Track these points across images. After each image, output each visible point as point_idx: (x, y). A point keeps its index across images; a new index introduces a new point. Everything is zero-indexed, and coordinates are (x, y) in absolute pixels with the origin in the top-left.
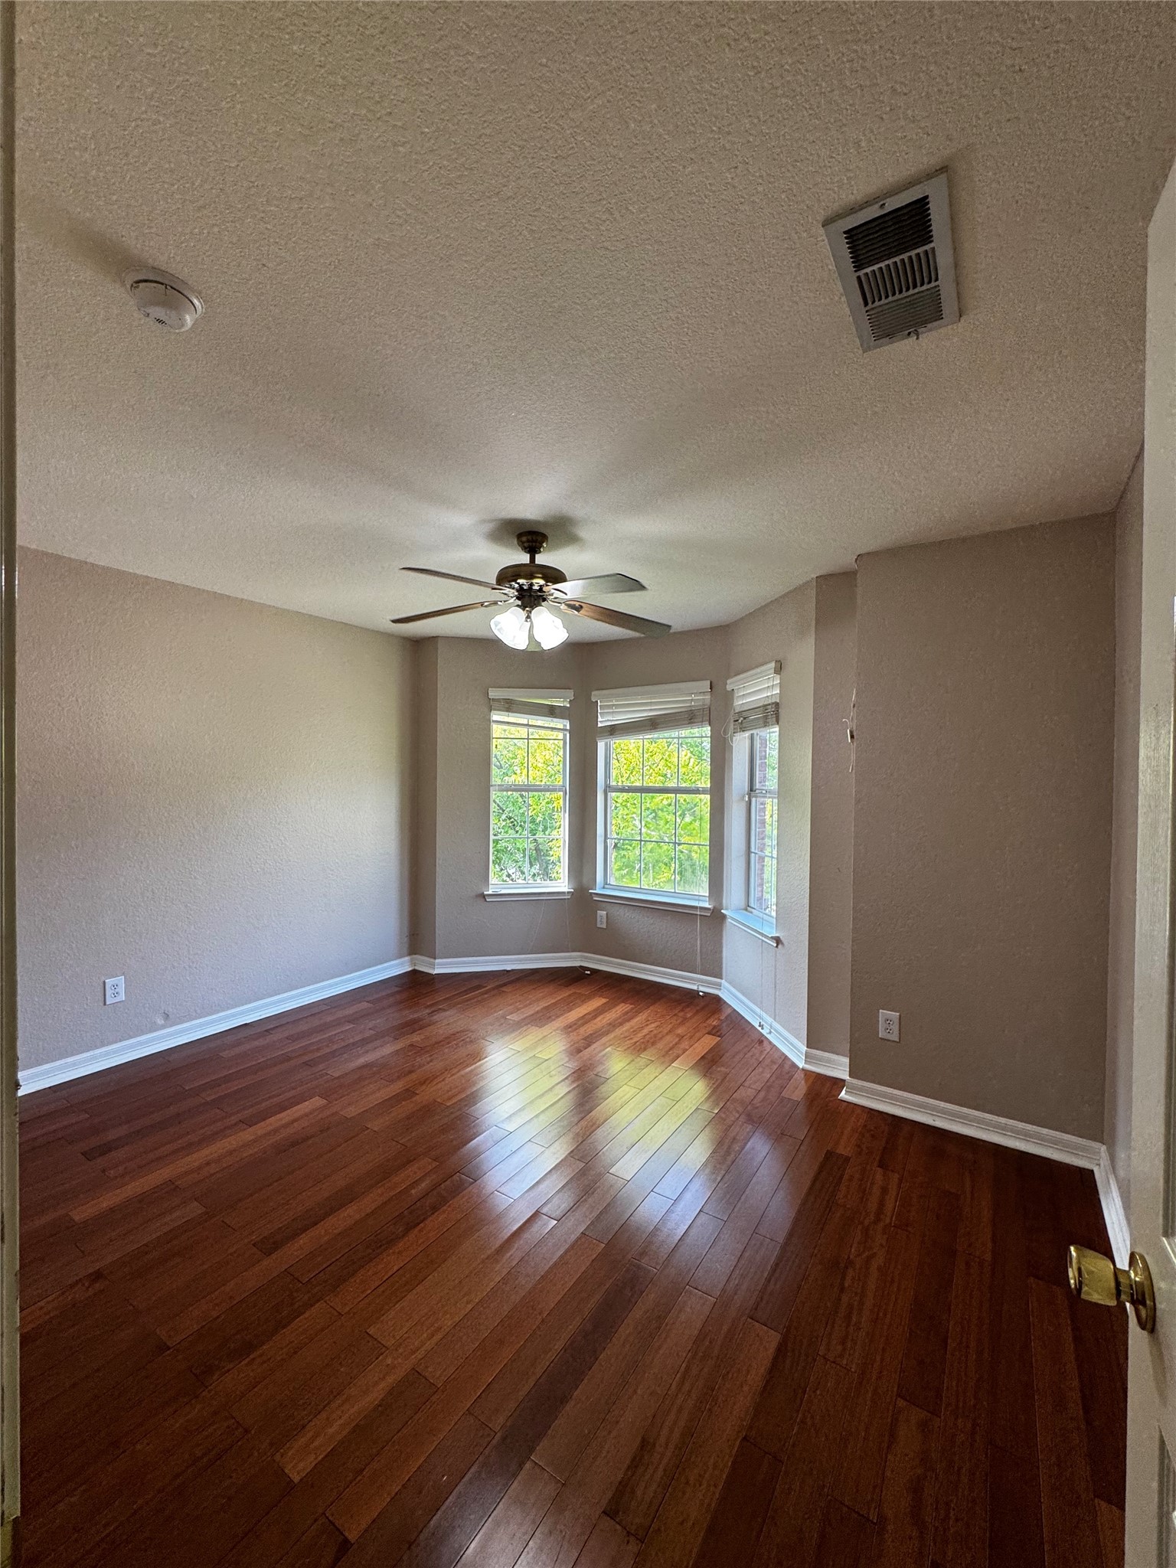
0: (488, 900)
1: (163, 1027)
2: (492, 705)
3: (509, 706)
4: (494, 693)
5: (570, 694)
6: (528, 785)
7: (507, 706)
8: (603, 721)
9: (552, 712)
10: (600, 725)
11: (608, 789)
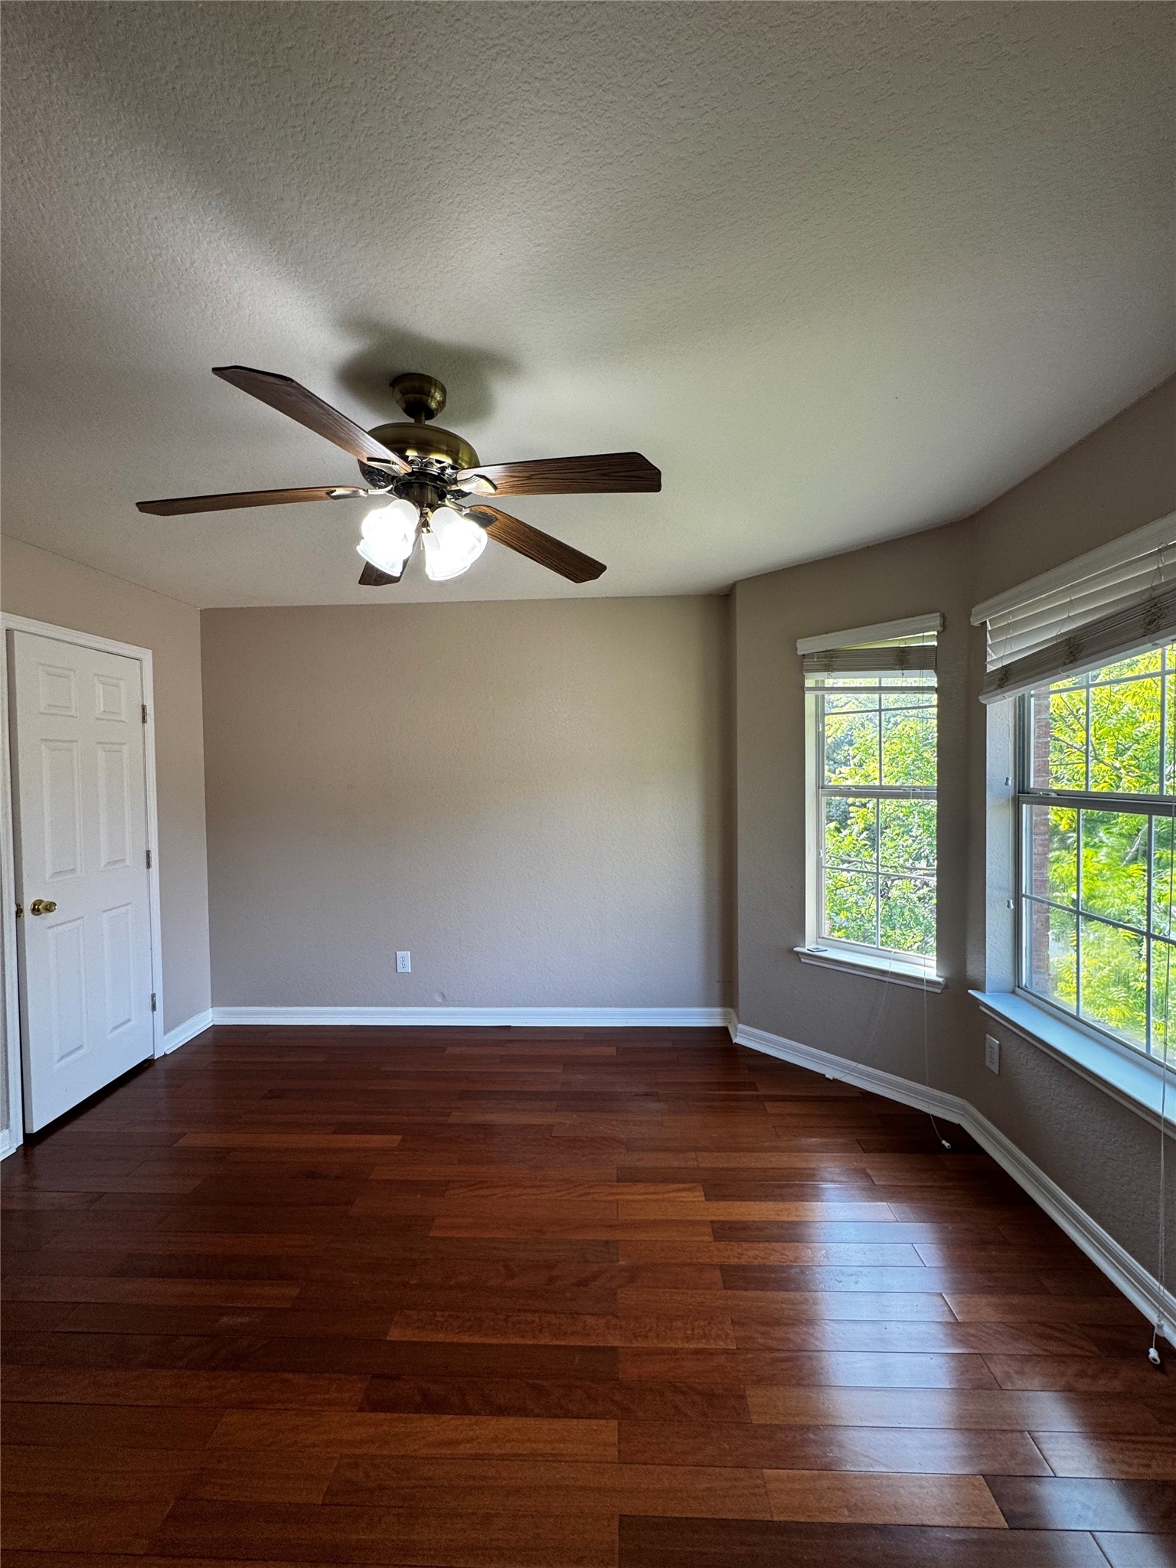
0: (802, 960)
1: (441, 1005)
2: (804, 664)
3: (831, 661)
4: (805, 646)
5: (935, 620)
6: (881, 787)
7: (825, 661)
8: (996, 659)
9: (903, 660)
10: (990, 668)
11: (1021, 794)
